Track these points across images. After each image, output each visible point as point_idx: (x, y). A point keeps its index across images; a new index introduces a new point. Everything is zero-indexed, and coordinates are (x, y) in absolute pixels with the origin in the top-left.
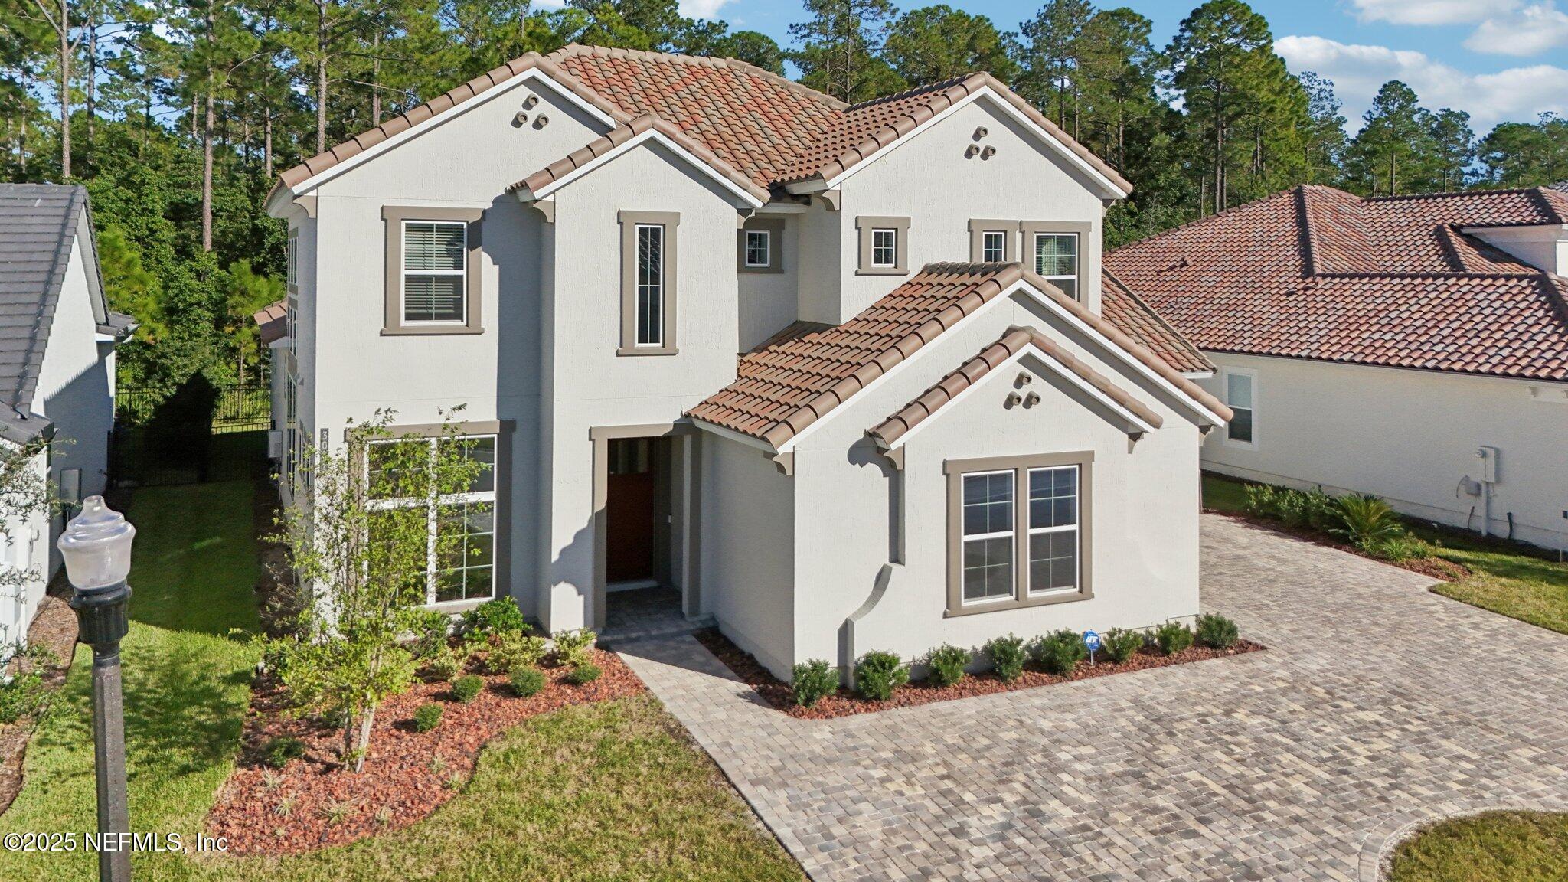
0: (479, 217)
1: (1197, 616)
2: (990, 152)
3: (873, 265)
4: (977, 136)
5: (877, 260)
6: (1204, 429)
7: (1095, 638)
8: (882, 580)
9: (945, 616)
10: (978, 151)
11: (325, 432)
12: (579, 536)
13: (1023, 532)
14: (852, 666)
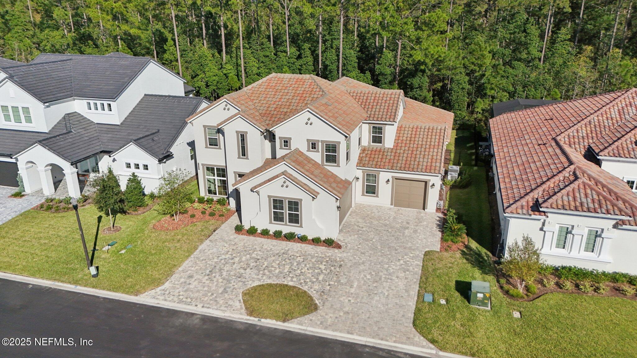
3: (284, 147)
4: (308, 120)
7: (300, 235)
9: (269, 223)
10: (308, 123)
11: (198, 163)
13: (286, 212)
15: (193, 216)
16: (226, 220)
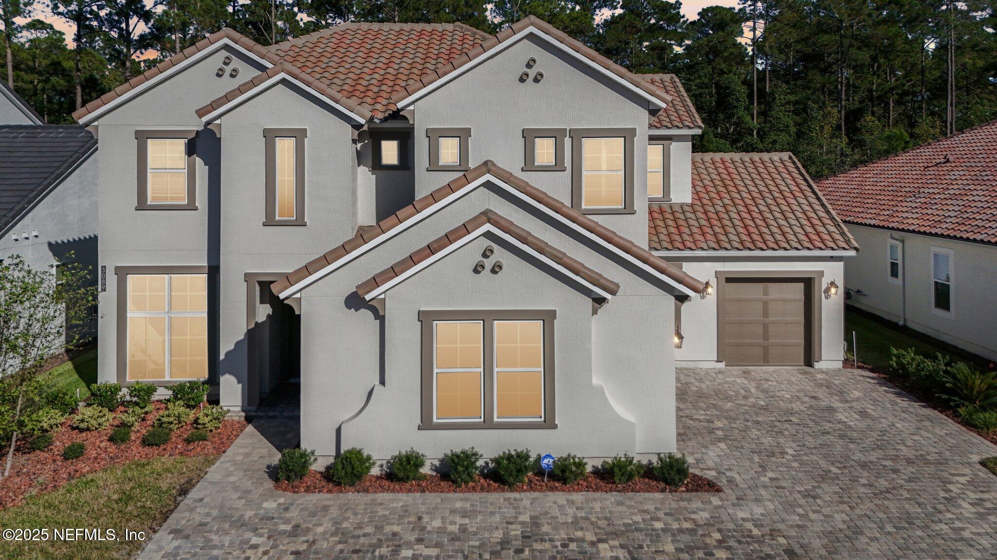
0: (193, 135)
1: (659, 454)
2: (539, 77)
4: (529, 66)
7: (551, 460)
9: (420, 428)
10: (527, 76)
11: (104, 267)
12: (238, 344)
13: (489, 370)
15: (74, 453)
16: (220, 451)
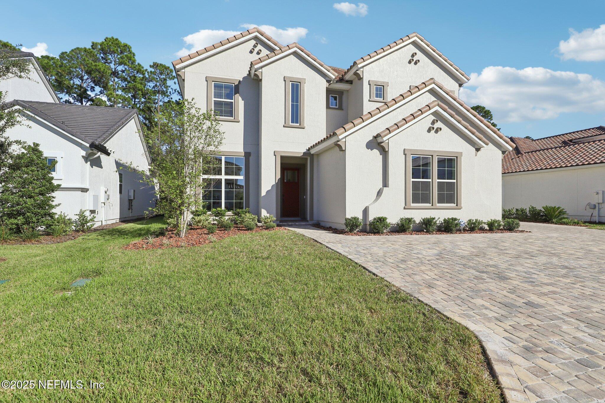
0: (238, 82)
2: (418, 62)
3: (375, 98)
4: (413, 56)
5: (377, 96)
6: (503, 152)
8: (379, 193)
9: (405, 208)
10: (413, 61)
13: (435, 180)
14: (368, 223)
